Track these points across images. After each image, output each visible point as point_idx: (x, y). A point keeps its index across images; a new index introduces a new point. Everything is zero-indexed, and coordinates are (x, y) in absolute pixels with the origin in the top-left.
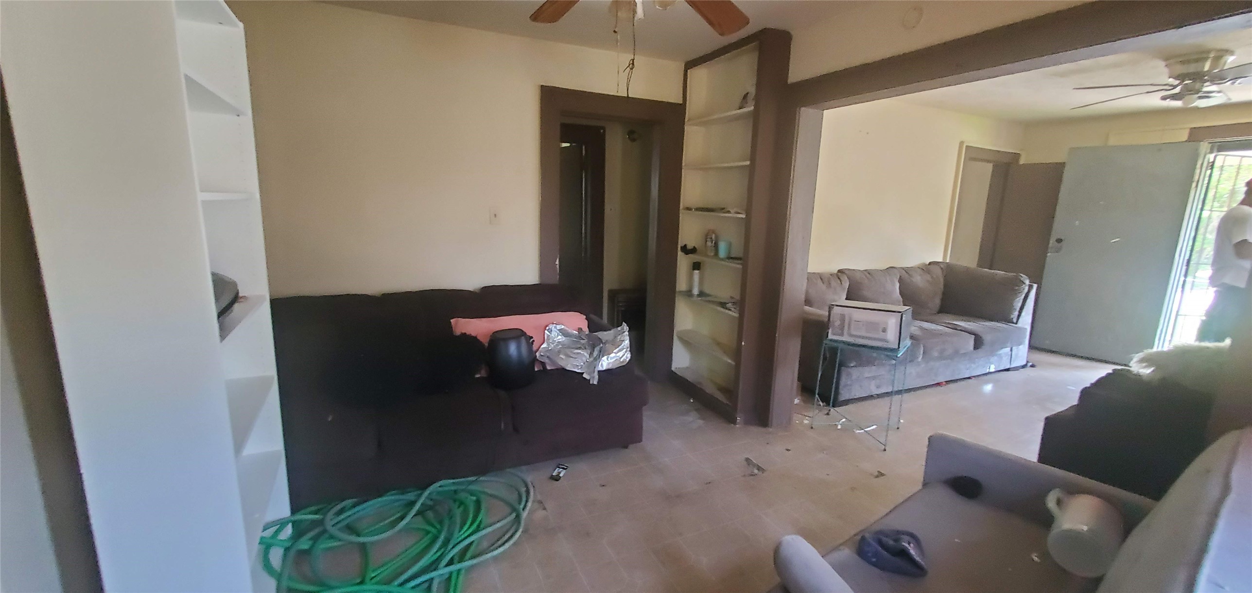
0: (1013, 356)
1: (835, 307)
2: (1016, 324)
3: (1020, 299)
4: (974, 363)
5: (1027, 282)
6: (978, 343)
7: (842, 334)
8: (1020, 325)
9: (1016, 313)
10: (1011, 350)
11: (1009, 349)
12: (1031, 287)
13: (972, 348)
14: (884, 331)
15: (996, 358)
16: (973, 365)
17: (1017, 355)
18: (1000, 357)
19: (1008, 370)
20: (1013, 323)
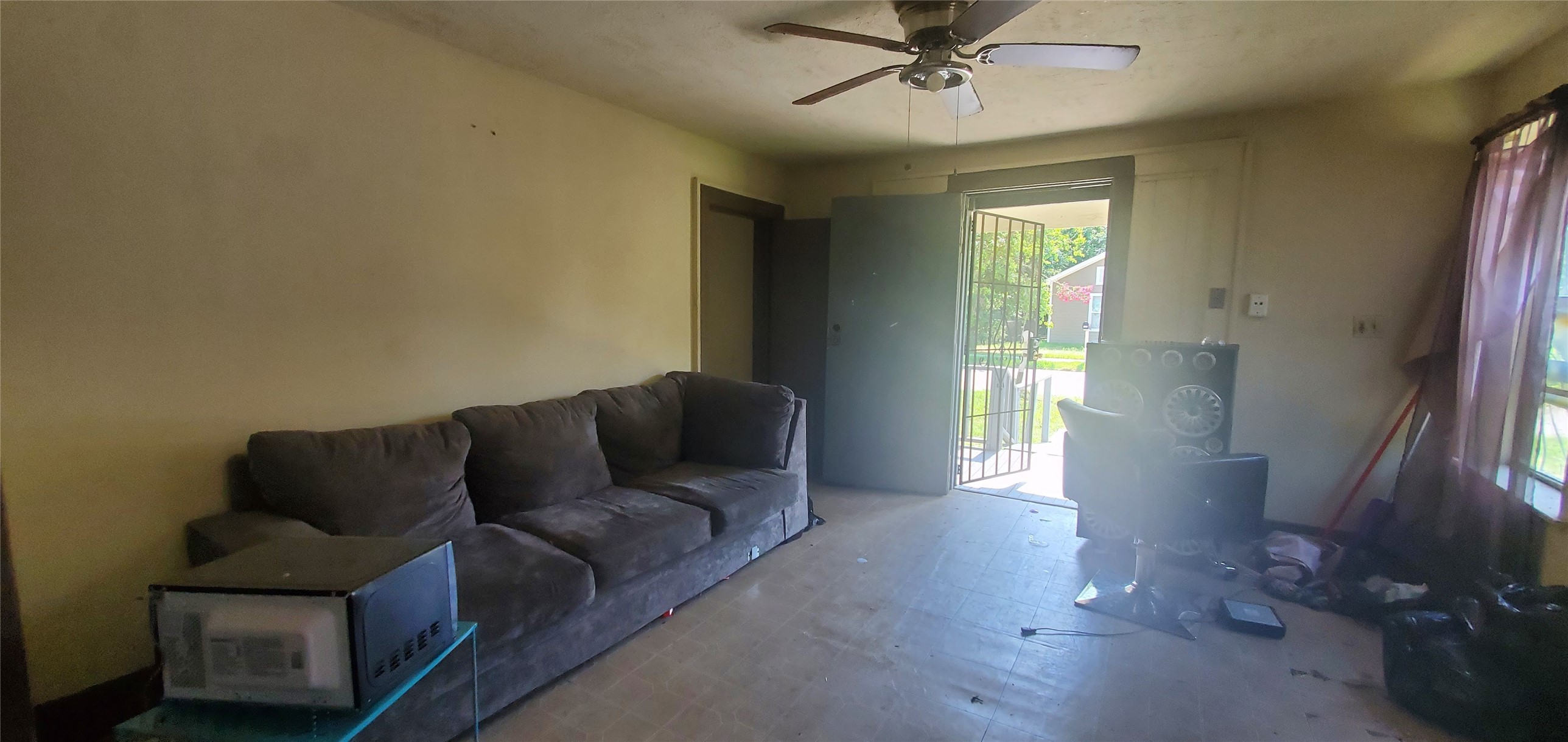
0: (786, 520)
1: (167, 594)
2: (785, 468)
3: (784, 428)
4: (721, 557)
5: (792, 398)
6: (718, 525)
7: (201, 684)
8: (790, 469)
9: (784, 450)
10: (783, 512)
11: (779, 513)
12: (798, 406)
13: (709, 537)
14: (299, 662)
15: (759, 533)
16: (718, 562)
17: (792, 518)
18: (766, 528)
19: (785, 542)
20: (780, 467)
